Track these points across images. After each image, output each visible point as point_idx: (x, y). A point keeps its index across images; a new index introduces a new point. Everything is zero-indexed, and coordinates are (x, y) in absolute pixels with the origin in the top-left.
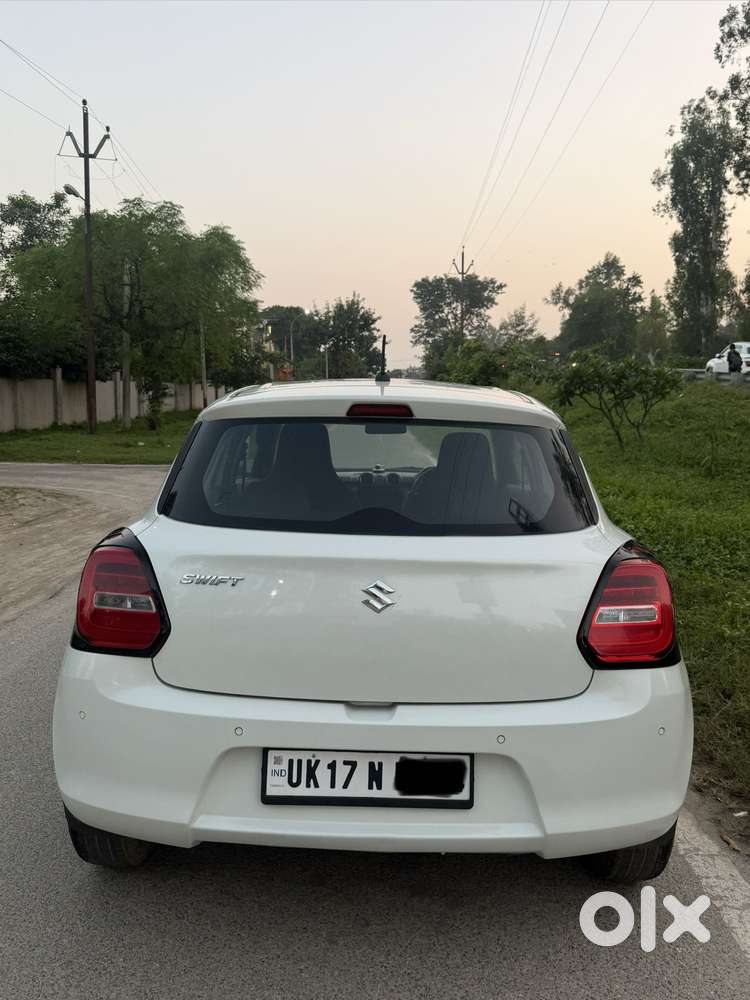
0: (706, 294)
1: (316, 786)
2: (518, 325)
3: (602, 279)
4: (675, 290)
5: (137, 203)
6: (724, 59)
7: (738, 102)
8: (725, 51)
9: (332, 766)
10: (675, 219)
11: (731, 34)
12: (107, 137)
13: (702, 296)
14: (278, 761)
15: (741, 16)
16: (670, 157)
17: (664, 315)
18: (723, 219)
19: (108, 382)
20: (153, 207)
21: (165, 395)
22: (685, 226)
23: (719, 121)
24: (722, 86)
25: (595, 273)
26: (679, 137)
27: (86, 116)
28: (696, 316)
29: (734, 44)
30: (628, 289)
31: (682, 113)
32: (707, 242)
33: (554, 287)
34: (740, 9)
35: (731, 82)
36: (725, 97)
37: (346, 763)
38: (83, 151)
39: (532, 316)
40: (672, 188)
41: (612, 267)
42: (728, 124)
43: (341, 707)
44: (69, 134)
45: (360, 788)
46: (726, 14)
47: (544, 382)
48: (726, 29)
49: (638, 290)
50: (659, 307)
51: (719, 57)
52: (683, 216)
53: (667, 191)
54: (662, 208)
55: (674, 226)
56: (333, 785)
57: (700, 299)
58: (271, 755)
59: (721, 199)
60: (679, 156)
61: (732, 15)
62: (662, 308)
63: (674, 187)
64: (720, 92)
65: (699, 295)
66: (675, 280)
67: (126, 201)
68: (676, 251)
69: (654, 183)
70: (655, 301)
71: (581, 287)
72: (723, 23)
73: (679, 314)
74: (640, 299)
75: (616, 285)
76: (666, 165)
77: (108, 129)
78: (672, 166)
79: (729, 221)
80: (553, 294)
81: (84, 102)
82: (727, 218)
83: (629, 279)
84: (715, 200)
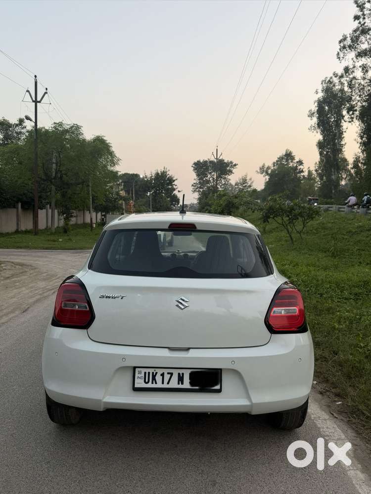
0: (334, 169)
1: (156, 383)
2: (244, 184)
3: (284, 162)
4: (319, 167)
5: (60, 124)
6: (341, 59)
7: (348, 79)
8: (341, 55)
9: (163, 375)
10: (319, 133)
11: (344, 47)
12: (46, 93)
13: (333, 170)
14: (140, 373)
15: (349, 39)
16: (316, 104)
17: (314, 179)
18: (342, 134)
19: (44, 210)
20: (69, 127)
21: (72, 216)
22: (324, 137)
23: (340, 87)
24: (340, 71)
25: (281, 159)
26: (321, 95)
27: (36, 83)
28: (329, 180)
29: (346, 52)
30: (296, 166)
31: (322, 83)
32: (334, 144)
33: (261, 165)
34: (348, 36)
35: (345, 69)
36: (342, 76)
37: (168, 373)
38: (34, 100)
39: (250, 179)
40: (318, 119)
41: (289, 156)
42: (344, 89)
43: (167, 349)
44: (28, 91)
45: (174, 384)
46: (341, 38)
47: (256, 211)
48: (342, 45)
49: (301, 167)
50: (312, 175)
51: (339, 58)
52: (323, 132)
53: (315, 120)
54: (313, 128)
55: (319, 137)
57: (331, 172)
58: (137, 370)
59: (341, 124)
60: (321, 104)
61: (345, 39)
62: (313, 176)
63: (319, 118)
64: (340, 74)
65: (331, 170)
66: (320, 162)
67: (55, 123)
68: (319, 149)
69: (309, 116)
70: (310, 172)
71: (274, 166)
72: (340, 42)
73: (321, 179)
74: (302, 171)
75: (291, 165)
76: (314, 108)
77: (47, 89)
78: (317, 108)
79: (345, 135)
80: (260, 169)
81: (36, 76)
82: (344, 133)
83: (297, 162)
84: (338, 125)
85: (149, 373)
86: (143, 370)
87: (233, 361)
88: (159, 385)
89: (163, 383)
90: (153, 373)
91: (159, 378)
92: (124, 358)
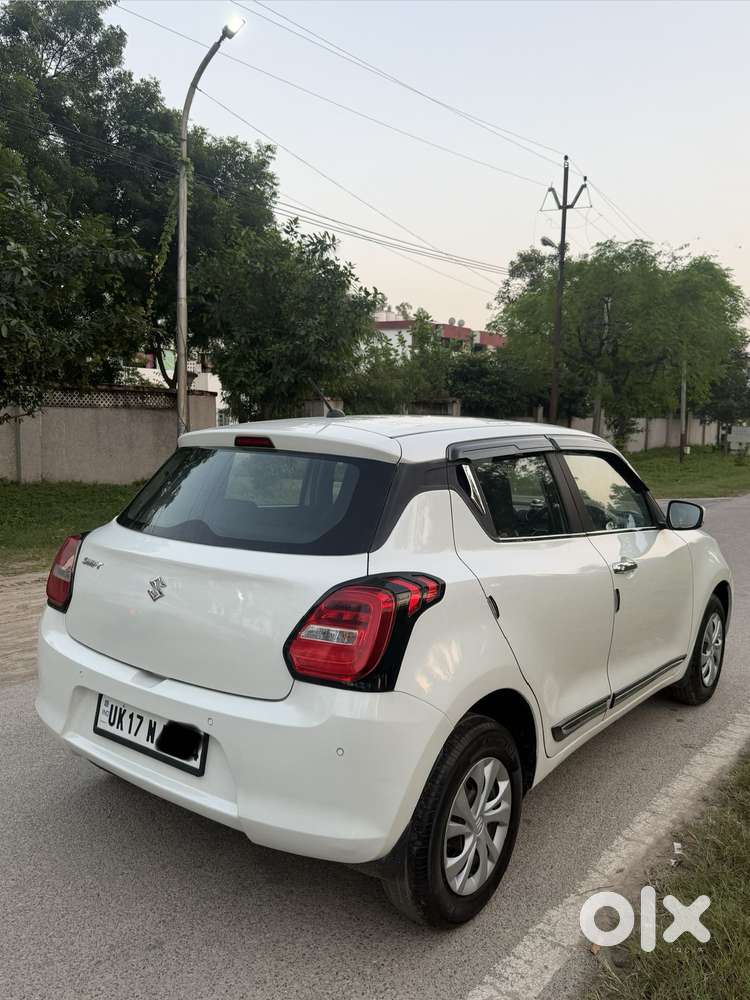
1: (122, 729)
5: (609, 245)
9: (131, 716)
12: (584, 186)
14: (106, 704)
20: (625, 247)
21: (632, 431)
27: (566, 170)
37: (138, 717)
38: (561, 204)
43: (136, 672)
44: (551, 190)
45: (141, 739)
56: (130, 732)
58: (103, 700)
67: (598, 244)
77: (585, 178)
81: (566, 158)
85: (116, 708)
86: (111, 702)
87: (211, 716)
90: (121, 710)
91: (126, 720)
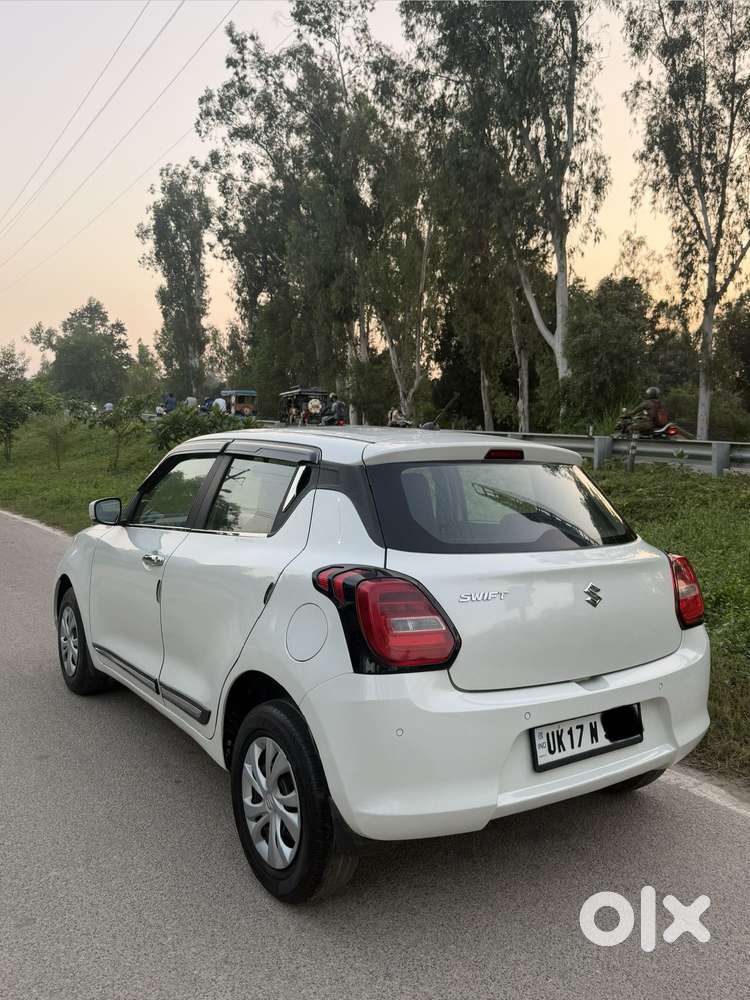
0: (194, 346)
1: (564, 749)
2: (7, 363)
3: (86, 323)
4: (163, 341)
6: (203, 134)
7: (219, 176)
8: (203, 127)
10: (160, 273)
11: (208, 113)
13: (191, 349)
14: (541, 737)
15: (216, 98)
16: (151, 214)
17: (151, 364)
18: (203, 279)
22: (170, 281)
23: (196, 188)
24: (204, 159)
25: (77, 317)
26: (159, 197)
28: (185, 367)
29: (212, 123)
30: (112, 334)
31: (161, 174)
32: (191, 300)
33: (33, 326)
34: (216, 93)
35: (211, 156)
36: (205, 169)
39: (23, 354)
40: (155, 243)
41: (94, 312)
42: (203, 192)
43: (573, 684)
46: (204, 94)
48: (204, 106)
49: (122, 336)
50: (147, 356)
51: (199, 131)
52: (167, 271)
53: (150, 245)
54: (147, 261)
55: (160, 280)
57: (188, 352)
59: (202, 261)
60: (161, 215)
61: (209, 97)
62: (150, 357)
63: (158, 242)
64: (202, 164)
65: (187, 348)
66: (163, 331)
68: (163, 304)
69: (138, 236)
70: (143, 350)
71: (65, 330)
72: (201, 101)
73: (169, 364)
74: (125, 346)
75: (101, 330)
76: (149, 221)
78: (154, 222)
79: (208, 282)
80: (33, 333)
82: (206, 278)
83: (113, 326)
84: (197, 263)
85: (553, 734)
86: (545, 731)
88: (569, 752)
89: (573, 747)
90: (558, 732)
91: (566, 739)
92: (527, 712)
